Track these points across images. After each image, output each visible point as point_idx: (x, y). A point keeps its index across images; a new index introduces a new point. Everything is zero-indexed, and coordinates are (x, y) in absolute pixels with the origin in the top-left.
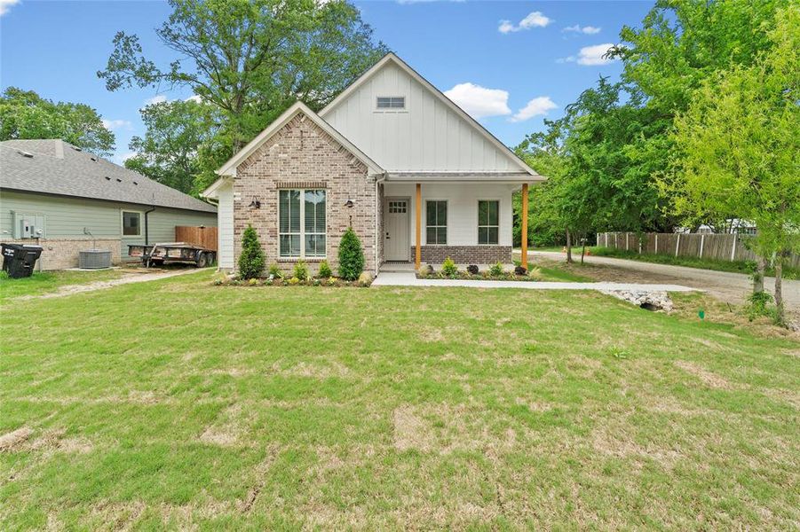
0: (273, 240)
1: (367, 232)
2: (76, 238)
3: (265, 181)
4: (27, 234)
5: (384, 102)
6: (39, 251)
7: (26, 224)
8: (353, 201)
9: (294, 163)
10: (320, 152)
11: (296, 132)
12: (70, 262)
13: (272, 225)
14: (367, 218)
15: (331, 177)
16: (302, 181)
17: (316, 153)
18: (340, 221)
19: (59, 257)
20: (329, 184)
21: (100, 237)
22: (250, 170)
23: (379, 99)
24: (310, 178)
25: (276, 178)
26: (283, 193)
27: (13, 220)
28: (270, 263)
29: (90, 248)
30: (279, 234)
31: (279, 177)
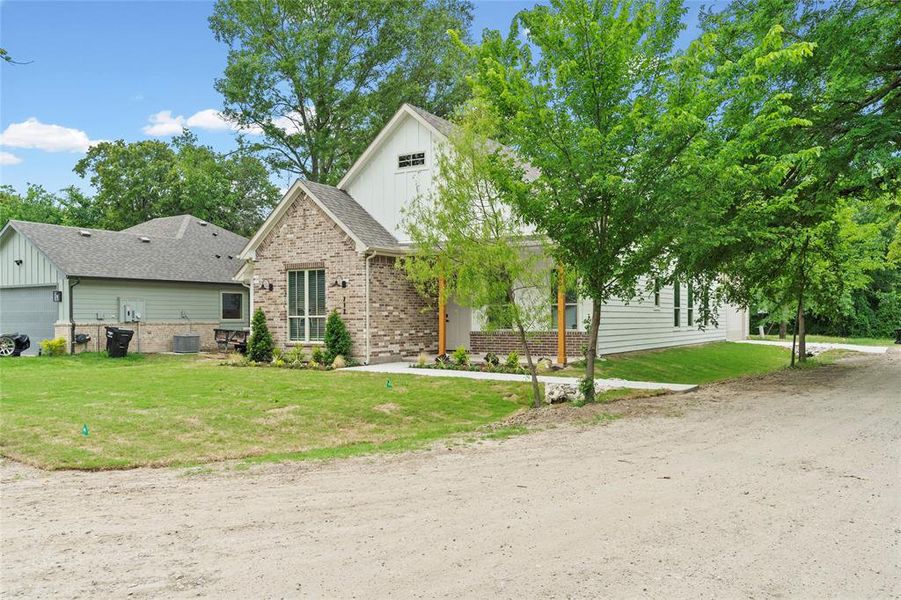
0: (282, 324)
1: (358, 315)
2: (174, 322)
3: (277, 263)
4: (129, 319)
5: (404, 162)
6: (131, 334)
7: (128, 309)
8: (347, 281)
9: (299, 243)
10: (319, 230)
11: (300, 212)
12: (167, 345)
13: (282, 308)
14: (358, 300)
15: (328, 255)
16: (305, 261)
17: (316, 231)
18: (335, 303)
19: (157, 340)
20: (327, 264)
21: (197, 321)
22: (266, 253)
23: (401, 159)
24: (312, 258)
25: (285, 259)
26: (292, 274)
27: (119, 305)
28: (280, 347)
29: (185, 332)
30: (288, 317)
31: (287, 259)
